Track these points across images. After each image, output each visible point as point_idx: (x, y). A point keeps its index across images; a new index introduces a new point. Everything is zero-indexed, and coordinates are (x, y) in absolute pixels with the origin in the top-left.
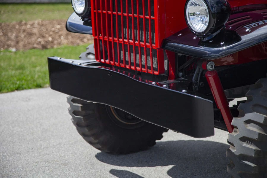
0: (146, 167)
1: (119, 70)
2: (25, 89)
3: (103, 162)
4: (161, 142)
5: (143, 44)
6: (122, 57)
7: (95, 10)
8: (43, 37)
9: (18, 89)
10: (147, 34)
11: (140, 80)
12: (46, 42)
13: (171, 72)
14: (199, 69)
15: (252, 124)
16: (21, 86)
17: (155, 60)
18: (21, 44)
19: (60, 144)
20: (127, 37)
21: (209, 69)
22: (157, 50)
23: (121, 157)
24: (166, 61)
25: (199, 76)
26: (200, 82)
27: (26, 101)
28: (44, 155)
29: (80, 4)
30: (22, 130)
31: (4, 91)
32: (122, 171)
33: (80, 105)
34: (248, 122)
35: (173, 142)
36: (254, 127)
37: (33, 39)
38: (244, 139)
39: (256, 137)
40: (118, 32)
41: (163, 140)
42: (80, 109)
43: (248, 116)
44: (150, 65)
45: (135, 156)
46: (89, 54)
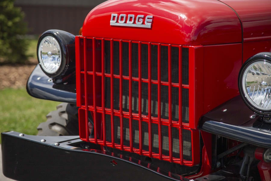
1: (113, 153)
5: (167, 121)
6: (119, 134)
7: (83, 70)
10: (164, 106)
11: (170, 175)
13: (206, 159)
14: (249, 158)
20: (128, 108)
21: (267, 160)
22: (192, 131)
25: (249, 168)
26: (249, 176)
29: (52, 60)
40: (113, 99)
44: (168, 149)
46: (54, 124)
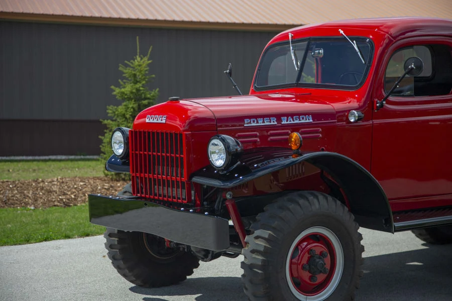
0: (177, 296)
2: (54, 239)
3: (136, 293)
4: (192, 279)
8: (65, 194)
9: (46, 240)
12: (68, 199)
15: (260, 239)
16: (49, 237)
17: (184, 192)
18: (40, 201)
19: (95, 281)
23: (154, 289)
24: (193, 192)
27: (57, 249)
28: (80, 289)
30: (57, 271)
31: (32, 242)
32: (155, 298)
33: (117, 239)
34: (257, 238)
35: (203, 278)
36: (261, 241)
37: (53, 197)
38: (253, 251)
39: (262, 249)
41: (193, 276)
42: (116, 243)
43: (258, 233)
45: (166, 289)
